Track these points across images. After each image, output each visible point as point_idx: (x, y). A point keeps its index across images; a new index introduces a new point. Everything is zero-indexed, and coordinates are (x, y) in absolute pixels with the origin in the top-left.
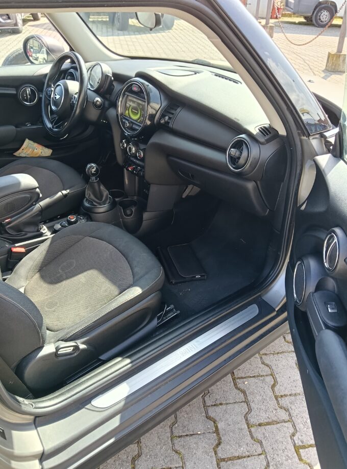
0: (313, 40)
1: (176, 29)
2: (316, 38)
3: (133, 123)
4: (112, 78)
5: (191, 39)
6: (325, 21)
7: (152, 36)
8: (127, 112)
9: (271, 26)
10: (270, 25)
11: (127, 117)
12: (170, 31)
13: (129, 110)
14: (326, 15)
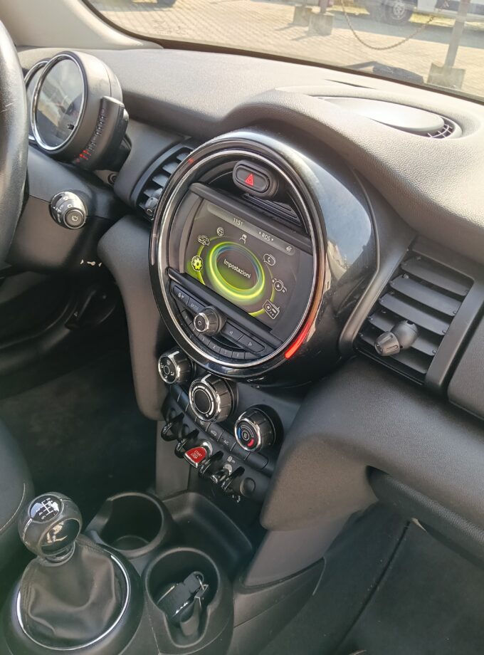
0: (400, 44)
1: (180, 8)
2: (404, 41)
3: (228, 320)
4: (126, 113)
5: (206, 24)
6: (401, 16)
7: (142, 15)
8: (197, 262)
9: (328, 16)
10: (327, 14)
11: (197, 282)
12: (171, 9)
13: (204, 258)
14: (402, 8)
